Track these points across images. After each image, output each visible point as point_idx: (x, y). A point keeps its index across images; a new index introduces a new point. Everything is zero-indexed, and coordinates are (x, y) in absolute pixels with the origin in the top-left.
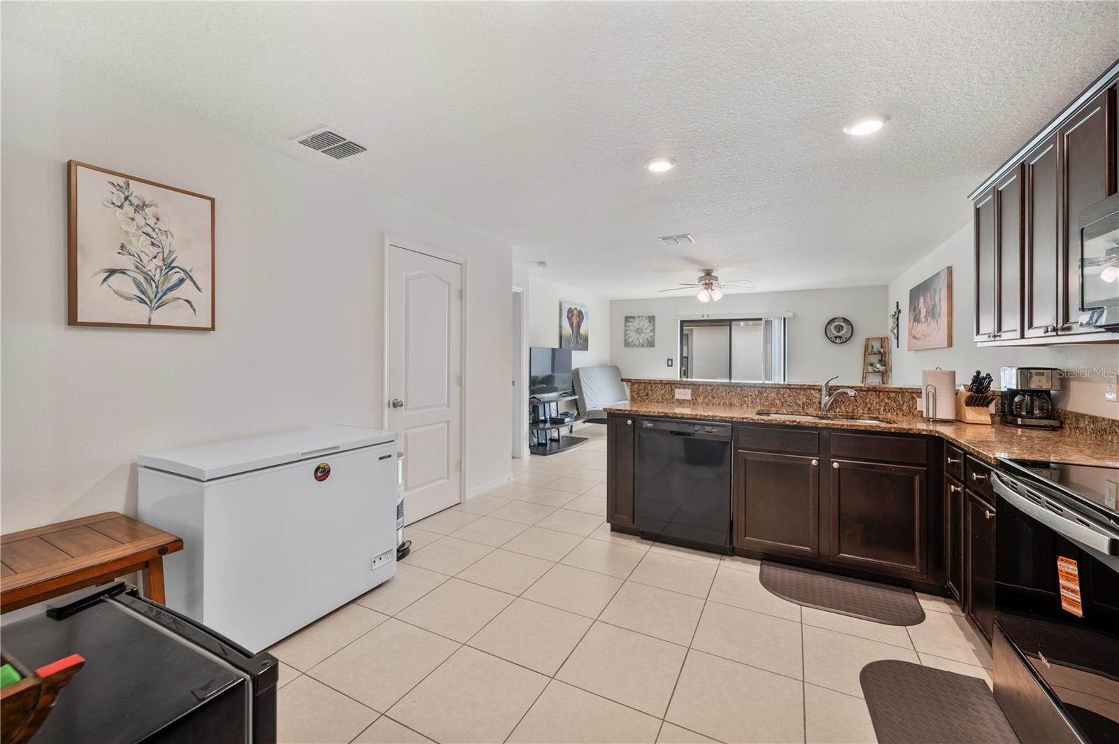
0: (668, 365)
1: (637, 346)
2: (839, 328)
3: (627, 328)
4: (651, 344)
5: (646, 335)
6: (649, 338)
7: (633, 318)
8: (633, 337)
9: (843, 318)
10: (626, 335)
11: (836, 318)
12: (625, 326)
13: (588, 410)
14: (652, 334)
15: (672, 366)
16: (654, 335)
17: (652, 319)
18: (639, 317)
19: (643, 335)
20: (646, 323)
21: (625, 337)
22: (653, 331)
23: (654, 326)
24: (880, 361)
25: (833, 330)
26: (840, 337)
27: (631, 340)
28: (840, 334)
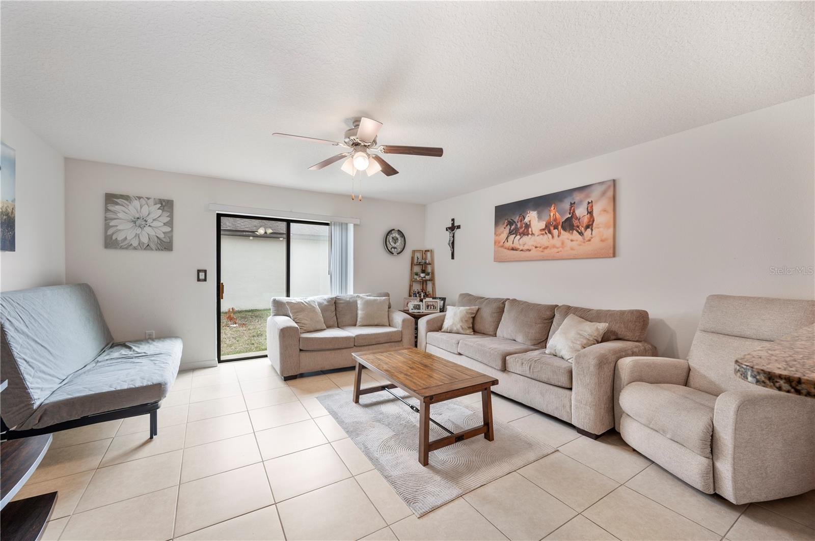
0: (199, 280)
1: (135, 248)
2: (395, 240)
3: (110, 215)
4: (166, 245)
5: (158, 229)
6: (162, 236)
7: (126, 198)
8: (125, 231)
9: (399, 230)
10: (107, 227)
11: (394, 230)
12: (107, 210)
13: (35, 407)
14: (168, 229)
15: (205, 280)
16: (172, 231)
17: (167, 205)
18: (140, 198)
19: (147, 229)
20: (156, 211)
21: (106, 231)
22: (170, 224)
23: (171, 216)
24: (423, 271)
25: (391, 241)
26: (395, 248)
27: (120, 237)
28: (395, 246)
